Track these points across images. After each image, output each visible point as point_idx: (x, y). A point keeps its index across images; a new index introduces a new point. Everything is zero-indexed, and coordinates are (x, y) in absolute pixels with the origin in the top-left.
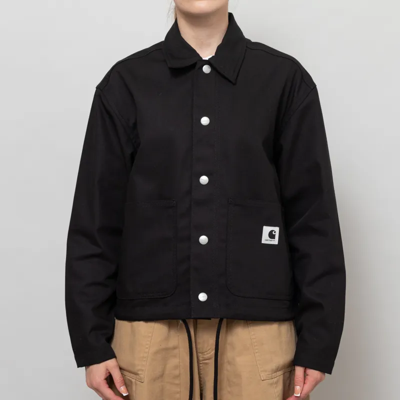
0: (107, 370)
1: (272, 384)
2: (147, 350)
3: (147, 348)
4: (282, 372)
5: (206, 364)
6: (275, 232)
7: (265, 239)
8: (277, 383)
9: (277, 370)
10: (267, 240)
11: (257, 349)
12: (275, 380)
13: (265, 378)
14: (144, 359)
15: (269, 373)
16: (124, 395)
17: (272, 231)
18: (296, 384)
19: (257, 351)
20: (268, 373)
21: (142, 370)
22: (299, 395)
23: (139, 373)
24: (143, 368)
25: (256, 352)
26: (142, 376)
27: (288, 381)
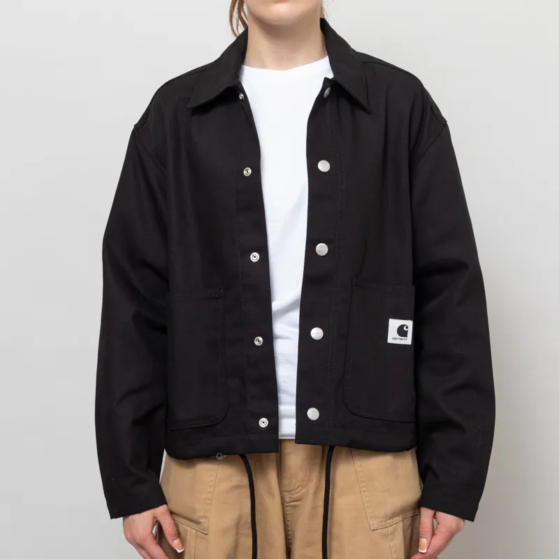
0: (155, 517)
1: (386, 536)
2: (212, 489)
3: (211, 486)
4: (400, 517)
5: (295, 507)
6: (407, 328)
7: (393, 337)
8: (393, 533)
9: (393, 515)
10: (395, 339)
11: (365, 486)
12: (391, 529)
13: (376, 526)
14: (208, 502)
15: (382, 520)
16: (179, 551)
17: (403, 326)
18: (421, 535)
19: (364, 489)
20: (379, 520)
21: (206, 517)
22: (425, 551)
23: (201, 520)
24: (206, 515)
25: (364, 491)
26: (206, 525)
27: (409, 532)
